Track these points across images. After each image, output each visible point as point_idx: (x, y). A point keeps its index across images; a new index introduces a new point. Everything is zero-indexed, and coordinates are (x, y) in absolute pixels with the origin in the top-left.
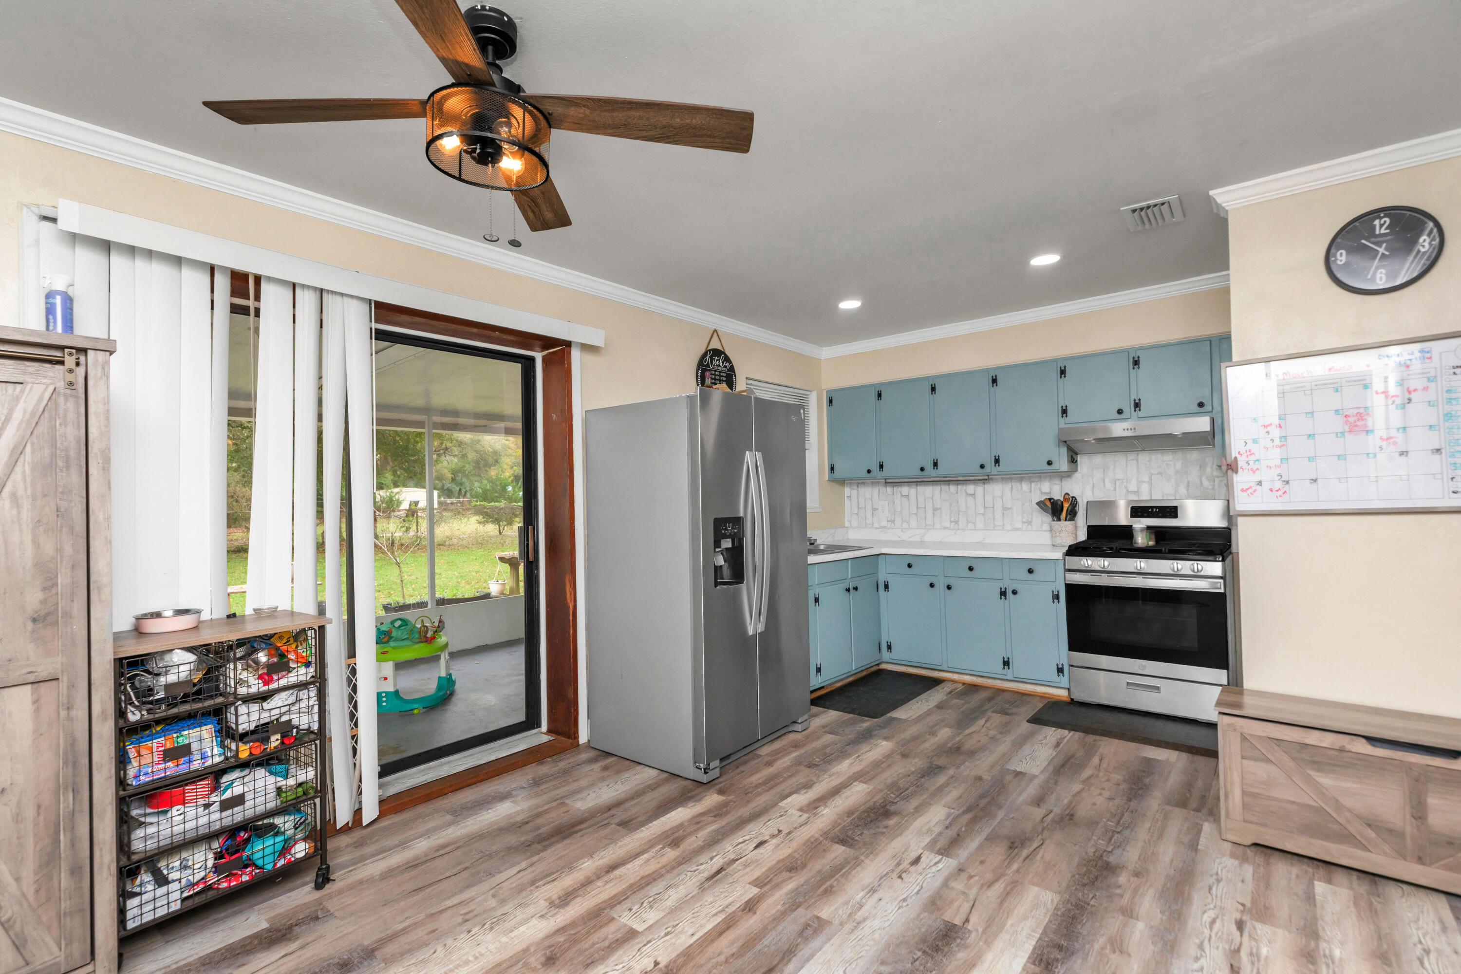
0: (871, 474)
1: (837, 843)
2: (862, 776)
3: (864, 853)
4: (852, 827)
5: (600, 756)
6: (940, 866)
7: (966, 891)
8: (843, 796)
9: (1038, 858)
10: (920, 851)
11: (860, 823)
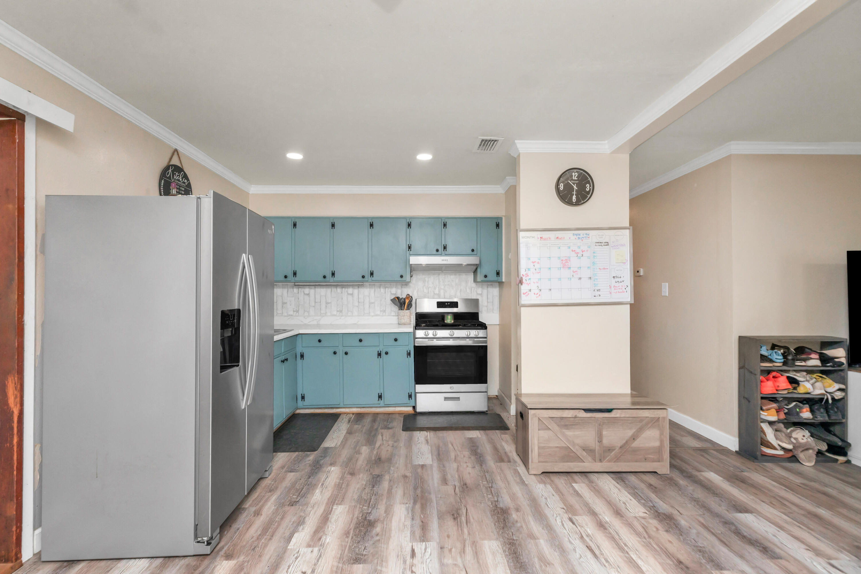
0: (288, 279)
1: (354, 563)
2: (335, 500)
3: (377, 563)
4: (355, 545)
5: (60, 568)
6: (429, 550)
7: (455, 563)
8: (333, 520)
9: (472, 520)
10: (410, 545)
11: (359, 539)
